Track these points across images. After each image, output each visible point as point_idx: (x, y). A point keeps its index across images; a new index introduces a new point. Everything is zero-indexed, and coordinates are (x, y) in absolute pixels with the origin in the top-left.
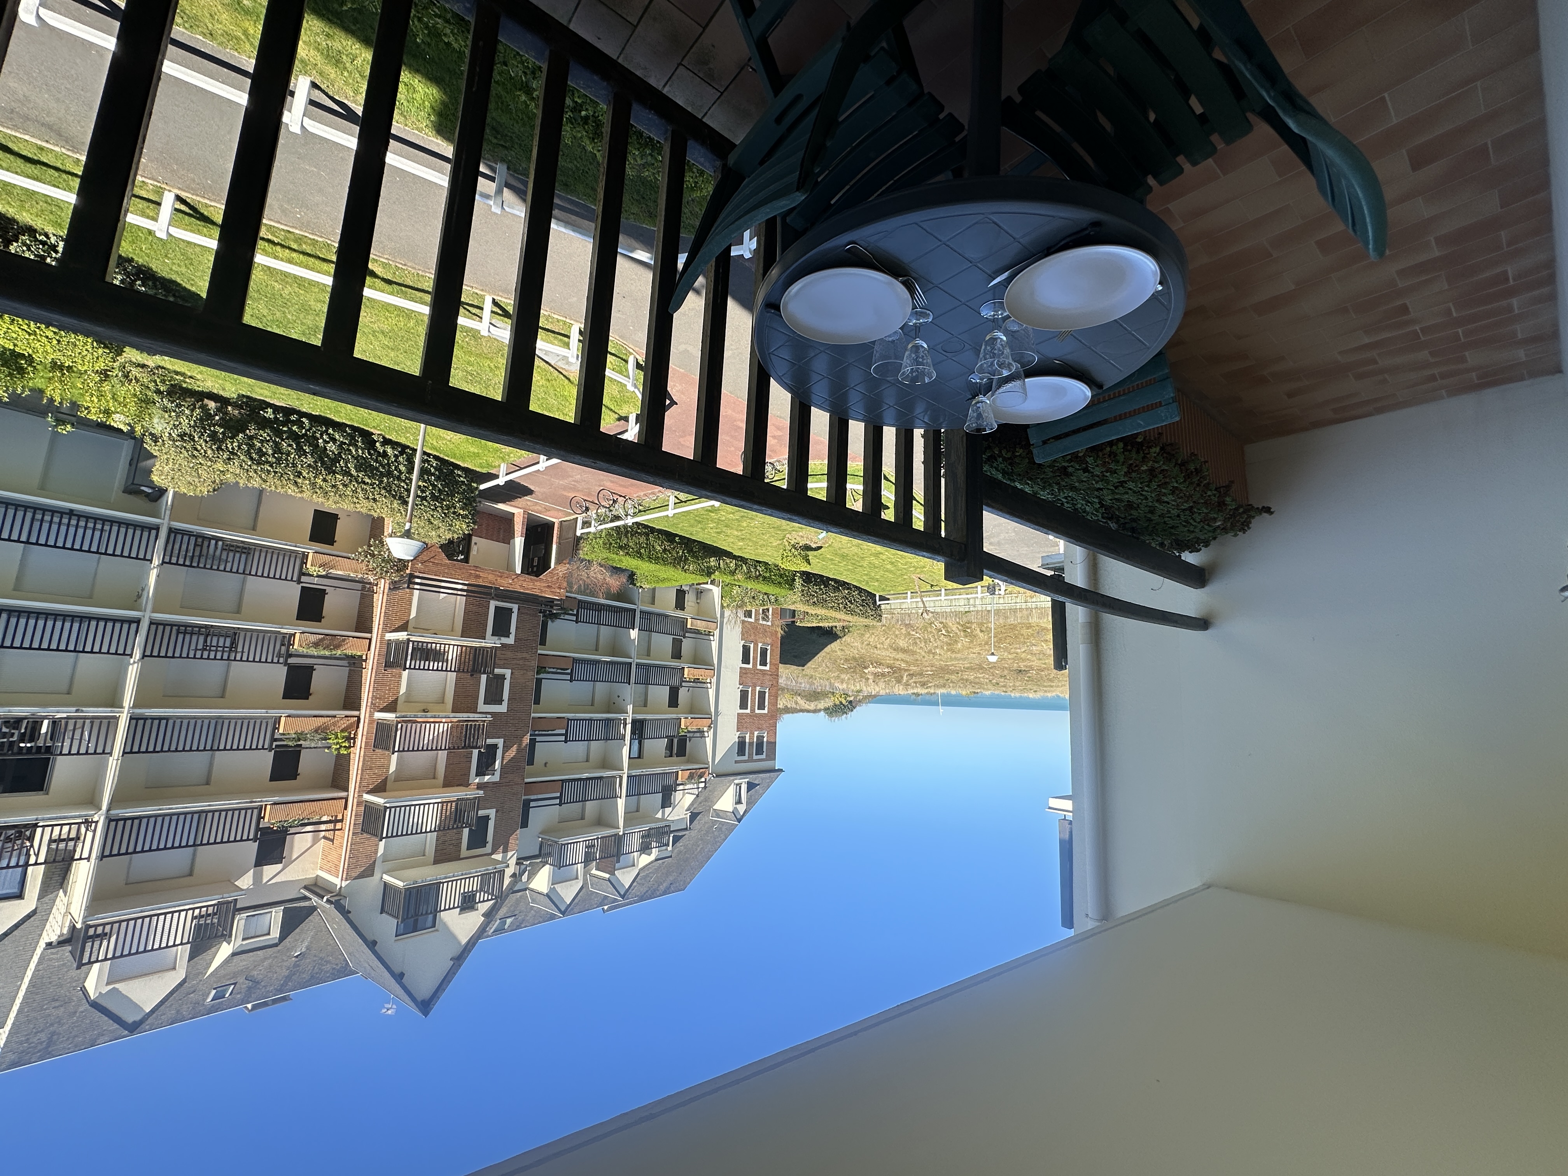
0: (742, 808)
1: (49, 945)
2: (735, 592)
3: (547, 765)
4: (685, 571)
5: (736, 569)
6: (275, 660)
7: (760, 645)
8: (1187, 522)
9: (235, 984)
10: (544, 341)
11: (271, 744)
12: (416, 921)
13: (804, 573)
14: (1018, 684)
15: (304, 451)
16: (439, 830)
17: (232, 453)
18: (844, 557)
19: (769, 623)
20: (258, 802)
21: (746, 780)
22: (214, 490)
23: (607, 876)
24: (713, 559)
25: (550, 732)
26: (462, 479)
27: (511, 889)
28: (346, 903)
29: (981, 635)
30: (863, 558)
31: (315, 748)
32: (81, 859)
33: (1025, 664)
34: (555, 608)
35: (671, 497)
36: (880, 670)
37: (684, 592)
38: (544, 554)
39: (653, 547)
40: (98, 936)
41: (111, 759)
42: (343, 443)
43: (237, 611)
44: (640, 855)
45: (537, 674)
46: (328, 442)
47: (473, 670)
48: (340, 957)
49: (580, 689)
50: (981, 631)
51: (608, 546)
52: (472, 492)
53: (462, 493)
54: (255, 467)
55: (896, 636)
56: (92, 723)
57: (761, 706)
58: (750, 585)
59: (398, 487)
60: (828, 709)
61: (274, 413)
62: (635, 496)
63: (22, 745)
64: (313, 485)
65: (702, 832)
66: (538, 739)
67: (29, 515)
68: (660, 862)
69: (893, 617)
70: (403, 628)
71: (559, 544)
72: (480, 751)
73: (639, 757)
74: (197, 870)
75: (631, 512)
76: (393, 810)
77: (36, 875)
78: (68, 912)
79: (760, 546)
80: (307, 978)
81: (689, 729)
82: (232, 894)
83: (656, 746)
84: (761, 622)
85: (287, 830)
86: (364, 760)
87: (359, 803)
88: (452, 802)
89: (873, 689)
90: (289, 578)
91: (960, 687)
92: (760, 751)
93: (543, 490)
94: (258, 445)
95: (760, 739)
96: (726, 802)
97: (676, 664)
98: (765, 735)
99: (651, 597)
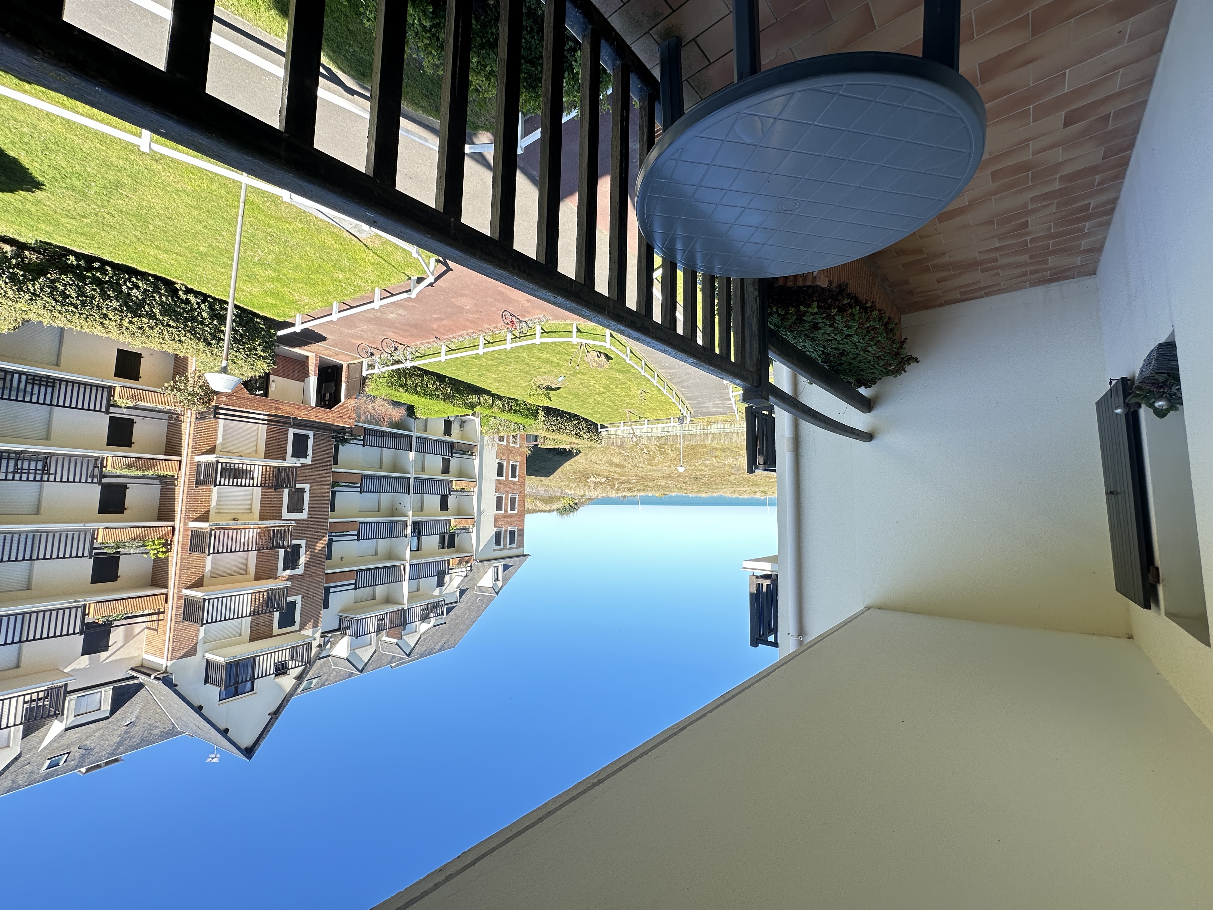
0: (500, 584)
2: (491, 422)
3: (343, 559)
4: (453, 405)
5: (493, 404)
6: (90, 480)
7: (511, 462)
9: (69, 753)
11: (91, 552)
12: (237, 688)
13: (545, 408)
14: (695, 487)
15: (109, 295)
16: (254, 615)
17: (34, 294)
18: (576, 395)
19: (518, 446)
20: (81, 601)
21: (502, 563)
22: (15, 328)
23: (395, 641)
24: (474, 396)
25: (345, 533)
26: (261, 326)
27: (318, 656)
28: (172, 680)
29: (672, 453)
30: (590, 396)
31: (134, 554)
33: (700, 473)
34: (347, 434)
35: (443, 346)
36: (599, 480)
37: (450, 422)
38: (335, 391)
39: (427, 385)
42: (146, 290)
43: (47, 438)
44: (421, 623)
45: (333, 487)
46: (132, 289)
47: (277, 486)
48: (167, 722)
49: (369, 499)
50: (672, 450)
51: (391, 384)
52: (271, 338)
53: (262, 338)
54: (60, 308)
55: (611, 455)
57: (513, 508)
58: (505, 416)
59: (202, 331)
60: (560, 509)
61: (76, 259)
62: (413, 344)
64: (120, 326)
65: (469, 604)
66: (334, 539)
68: (437, 627)
69: (609, 441)
70: (211, 451)
71: (348, 382)
72: (286, 551)
73: (418, 550)
74: (23, 663)
75: (409, 357)
76: (211, 601)
79: (512, 386)
80: (138, 742)
81: (458, 527)
82: (62, 680)
83: (431, 542)
84: (511, 445)
85: (111, 624)
86: (181, 562)
87: (179, 598)
88: (264, 592)
89: (594, 494)
90: (98, 408)
91: (655, 490)
92: (512, 542)
93: (334, 337)
94: (61, 288)
95: (512, 533)
96: (487, 580)
97: (446, 478)
98: (516, 529)
99: (424, 426)
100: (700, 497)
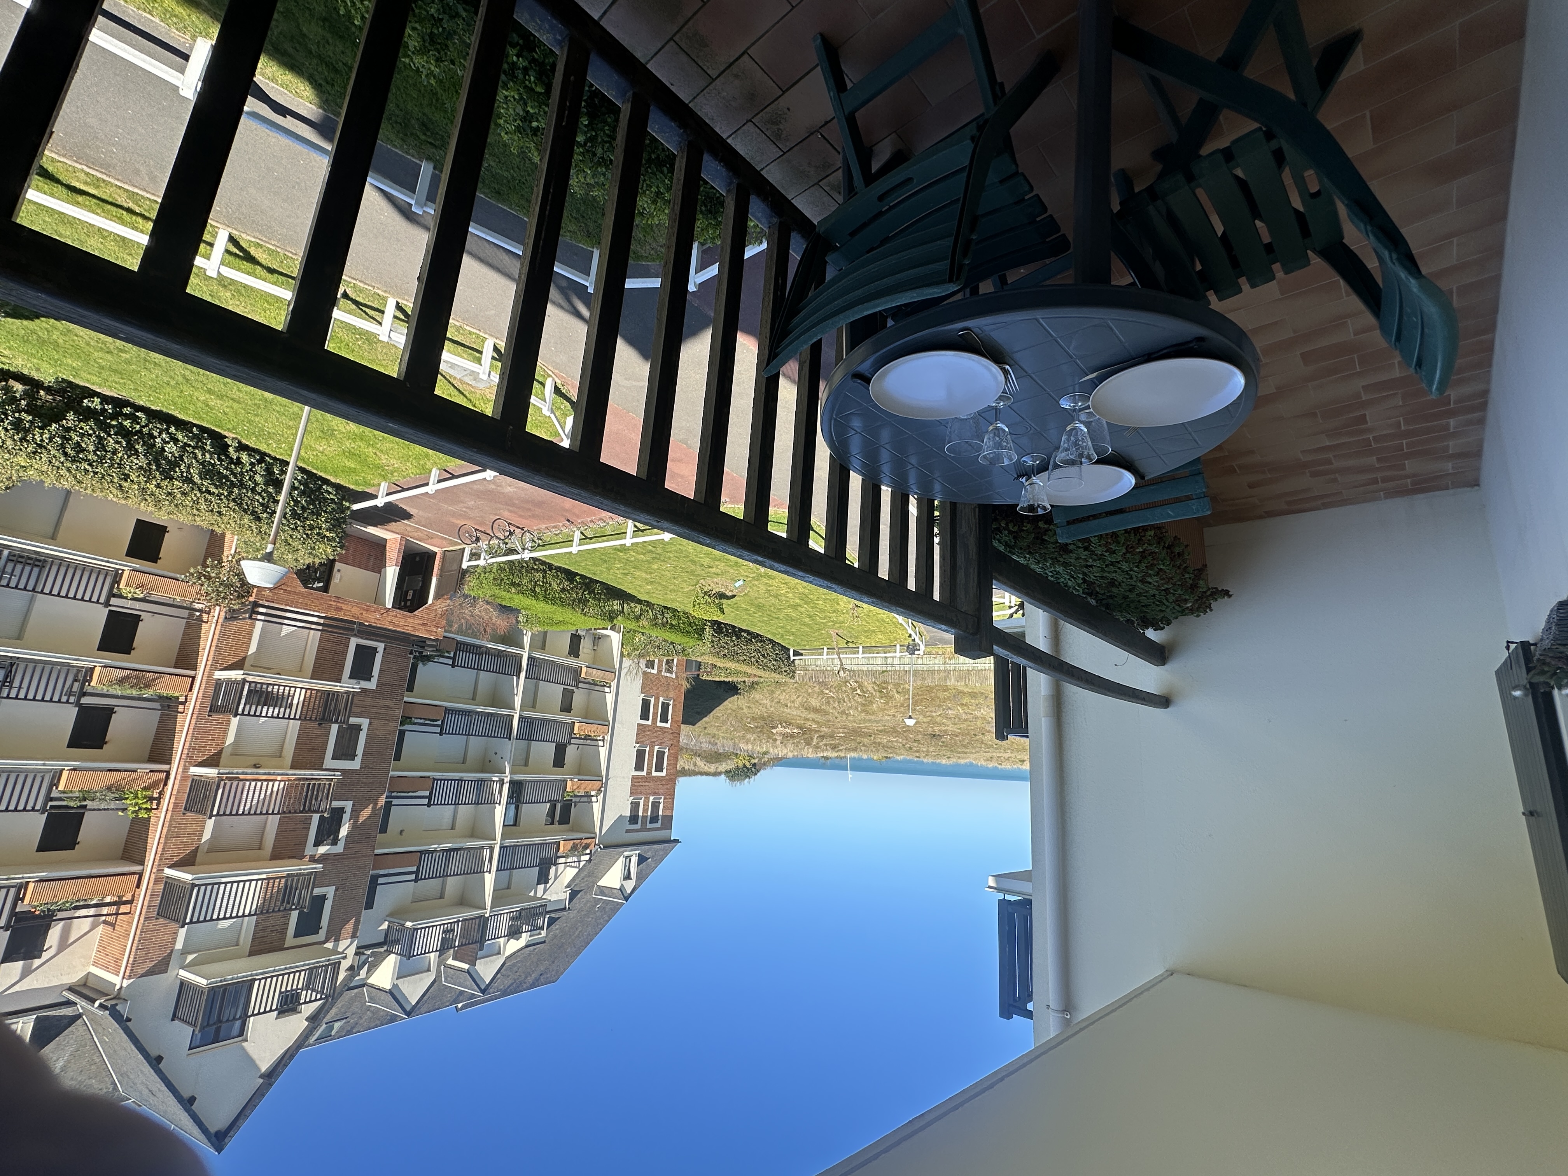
0: (629, 886)
2: (637, 639)
3: (404, 833)
4: (585, 614)
5: (641, 615)
6: (64, 699)
7: (661, 699)
8: (1160, 602)
10: (451, 353)
11: (45, 804)
12: (218, 1030)
13: (714, 623)
14: (931, 749)
15: (136, 451)
16: (262, 913)
17: (40, 446)
18: (759, 607)
19: (674, 676)
20: (17, 878)
21: (638, 852)
22: (7, 488)
23: (466, 966)
24: (615, 603)
25: (410, 794)
26: (332, 497)
27: (346, 985)
28: (124, 1009)
29: (897, 696)
30: (781, 609)
31: (105, 809)
33: (940, 728)
34: (428, 649)
35: (576, 532)
36: (788, 731)
37: (579, 637)
38: (421, 587)
39: (550, 585)
42: (186, 445)
43: (19, 637)
44: (508, 940)
45: (402, 724)
46: (168, 443)
47: (323, 719)
48: (107, 1079)
49: (452, 744)
50: (898, 692)
51: (499, 582)
52: (343, 512)
53: (330, 513)
54: (69, 465)
55: (809, 694)
57: (659, 768)
58: (655, 633)
59: (252, 500)
60: (730, 771)
61: (101, 403)
62: (535, 528)
64: (142, 490)
65: (583, 913)
66: (395, 802)
68: (532, 948)
69: (806, 674)
70: (238, 665)
71: (440, 576)
72: (322, 817)
73: (515, 824)
75: (529, 545)
76: (203, 888)
79: (670, 591)
81: (576, 792)
83: (535, 813)
84: (664, 674)
85: (53, 916)
86: (169, 826)
87: (157, 880)
88: (281, 878)
89: (780, 751)
90: (95, 599)
91: (872, 751)
92: (654, 819)
93: (426, 515)
94: (77, 439)
95: (656, 805)
96: (612, 878)
97: (565, 718)
98: (662, 800)
99: (541, 642)
100: (940, 764)
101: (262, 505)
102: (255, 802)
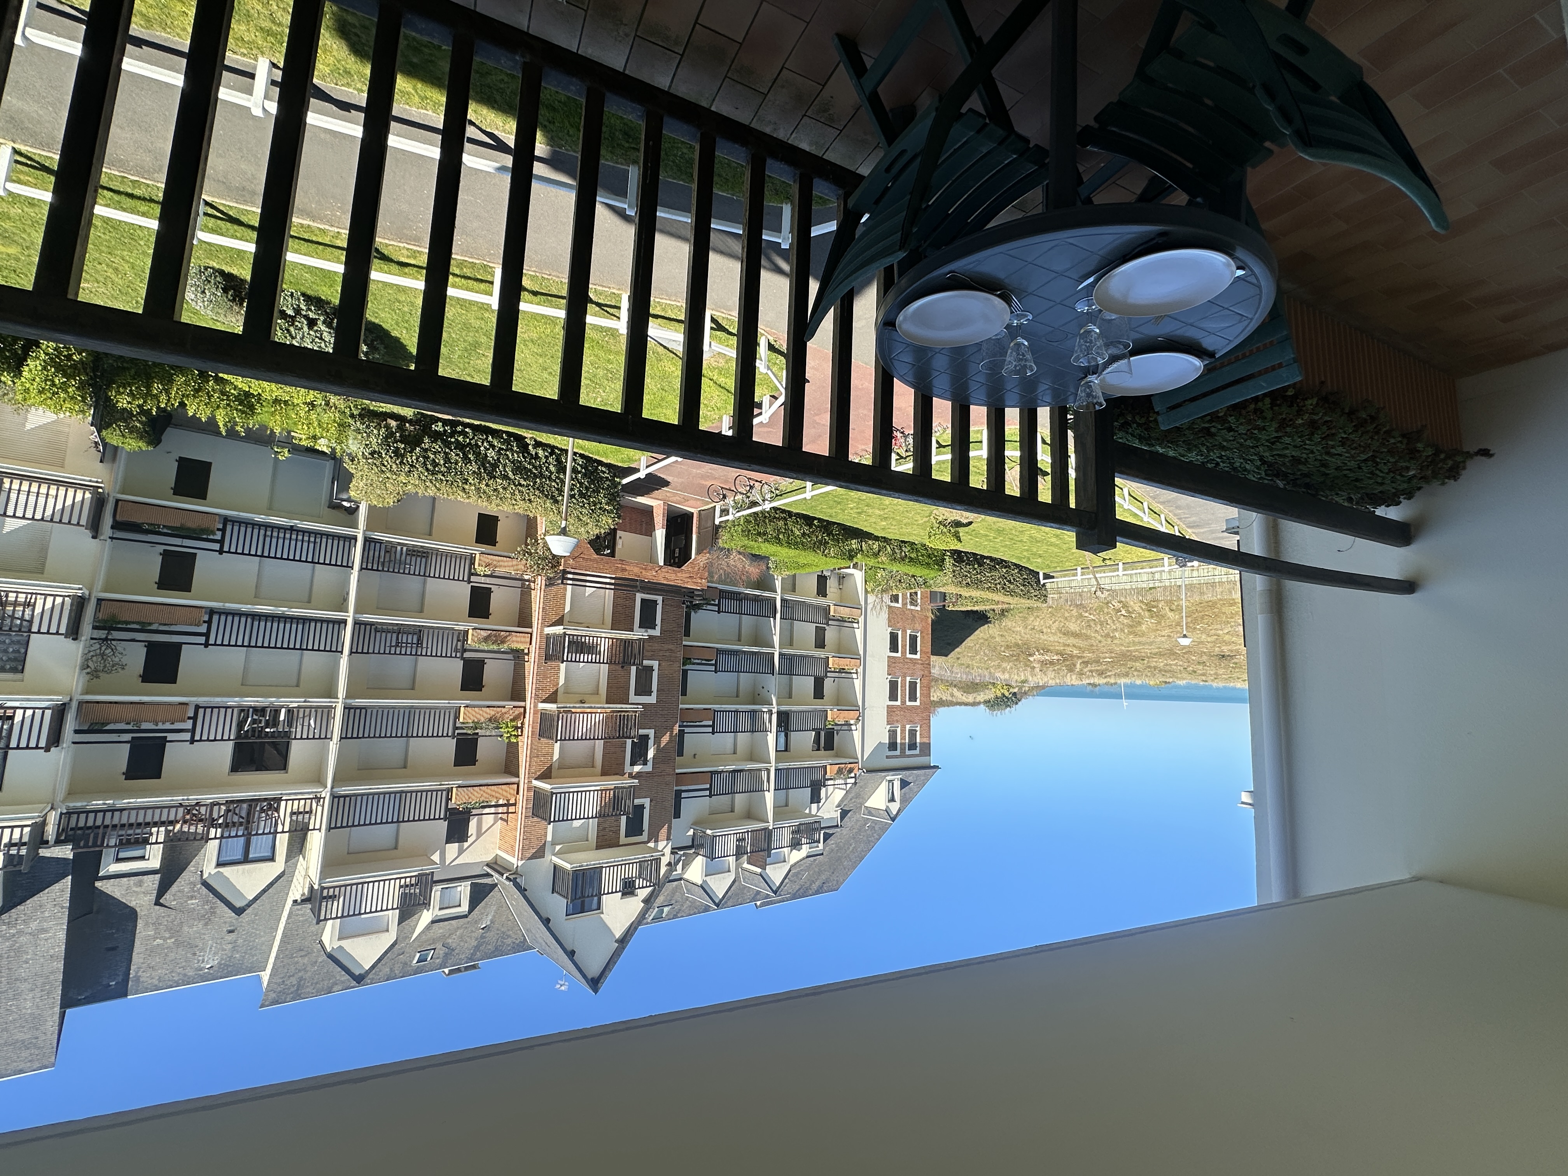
0: (894, 807)
1: (295, 901)
2: (879, 575)
3: (696, 756)
4: (826, 555)
5: (879, 551)
6: (454, 655)
7: (909, 632)
8: (1372, 473)
9: (434, 949)
11: (454, 732)
12: (583, 903)
13: (954, 552)
14: (1221, 671)
15: (470, 459)
16: (601, 816)
17: (412, 466)
18: (999, 532)
19: (918, 608)
20: (447, 784)
21: (899, 777)
22: (398, 501)
23: (759, 870)
24: (853, 542)
25: (698, 724)
26: (606, 475)
27: (667, 877)
28: (522, 882)
29: (1170, 614)
31: (489, 736)
32: (314, 829)
33: (1229, 647)
34: (697, 598)
36: (1048, 658)
37: (825, 578)
38: (685, 545)
39: (792, 531)
40: (330, 897)
41: (331, 743)
43: (420, 611)
44: (791, 851)
45: (684, 664)
46: (489, 449)
47: (624, 662)
48: (519, 932)
49: (725, 680)
50: (1171, 610)
51: (746, 533)
52: (616, 487)
53: (607, 489)
54: (431, 477)
55: (1066, 618)
56: (316, 711)
57: (913, 698)
58: (895, 568)
59: (550, 487)
60: (989, 701)
61: (443, 426)
62: (771, 480)
63: (268, 730)
64: (478, 490)
65: (854, 831)
66: (687, 730)
67: (262, 532)
68: (812, 859)
69: (1060, 598)
70: (559, 622)
71: (699, 533)
72: (633, 742)
73: (786, 750)
74: (400, 844)
75: (768, 496)
76: (559, 795)
77: (282, 841)
78: (307, 875)
79: (905, 525)
80: (492, 949)
81: (836, 721)
82: (429, 868)
83: (804, 739)
84: (909, 607)
85: (470, 812)
86: (531, 748)
87: (529, 789)
88: (610, 790)
89: (1039, 679)
90: (461, 578)
91: (1146, 676)
92: (913, 746)
93: (680, 480)
94: (432, 456)
95: (913, 733)
96: (878, 799)
97: (820, 653)
98: (918, 729)
99: (792, 584)
101: (558, 489)
102: (584, 730)
